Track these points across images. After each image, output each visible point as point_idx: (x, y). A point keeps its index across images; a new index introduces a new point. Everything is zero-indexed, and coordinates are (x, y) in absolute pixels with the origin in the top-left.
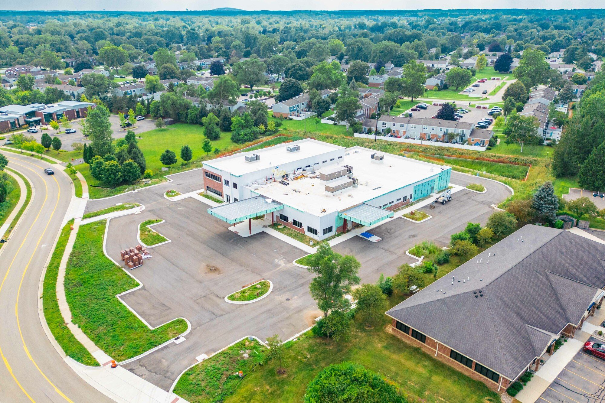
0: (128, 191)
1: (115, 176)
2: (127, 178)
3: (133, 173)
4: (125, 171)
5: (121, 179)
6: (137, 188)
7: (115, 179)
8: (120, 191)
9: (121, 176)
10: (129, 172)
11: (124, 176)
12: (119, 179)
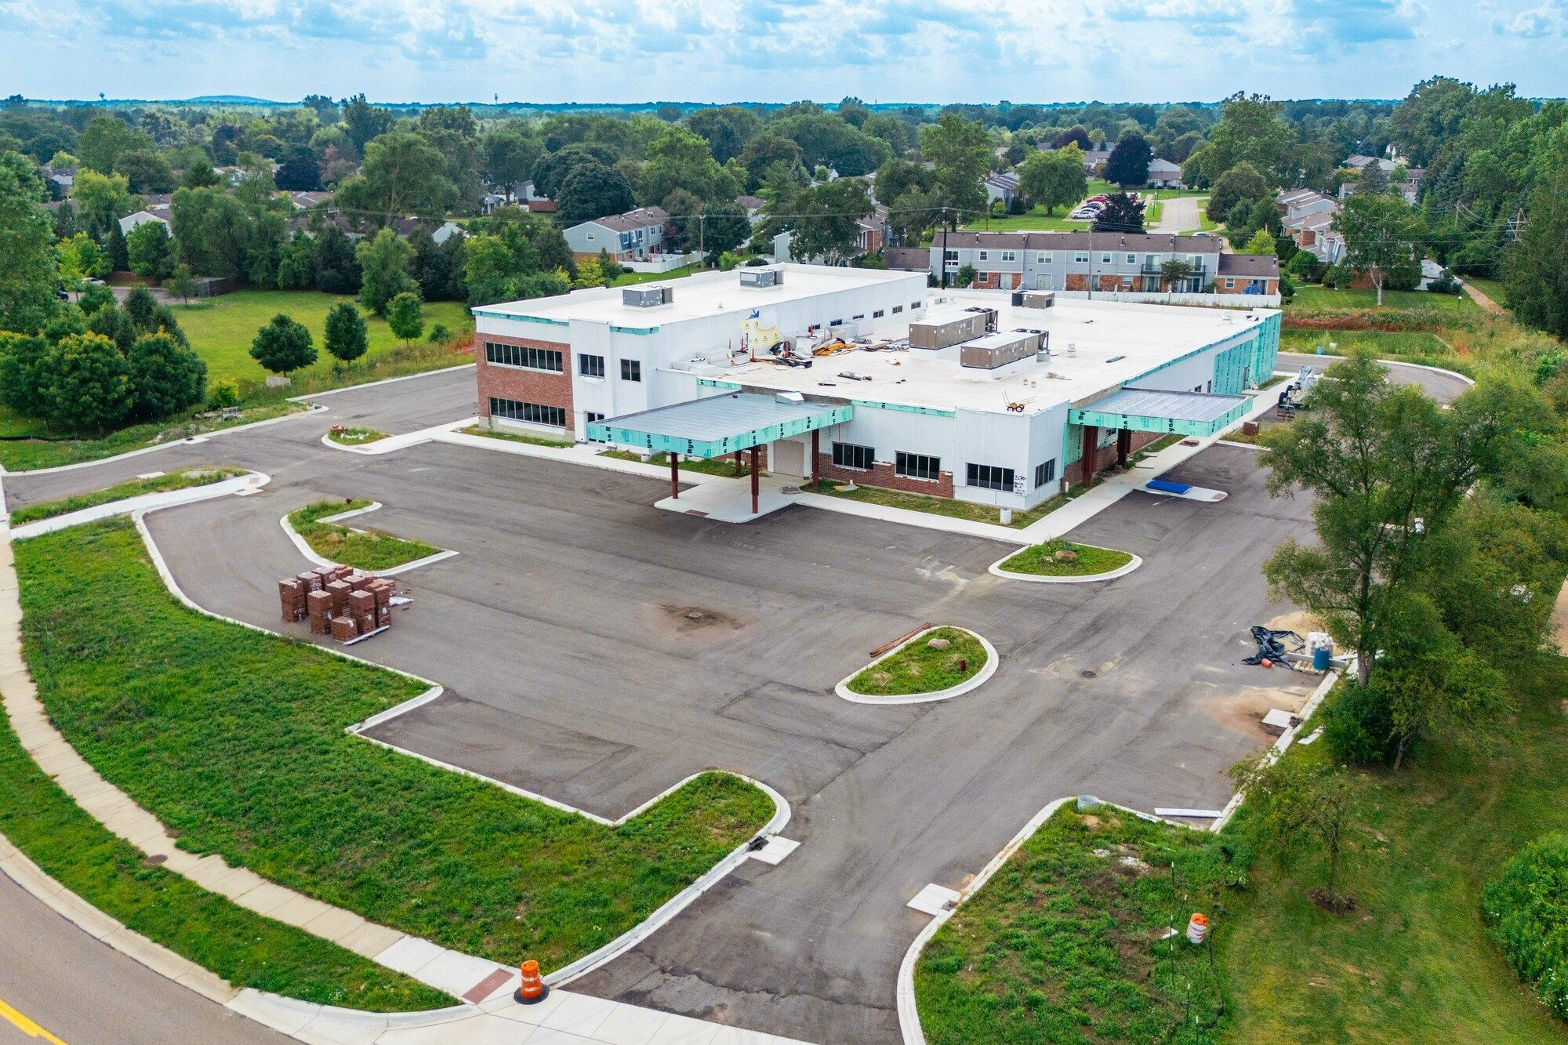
0: (164, 441)
1: (106, 390)
2: (152, 397)
3: (174, 379)
4: (142, 372)
5: (130, 402)
6: (198, 432)
7: (103, 401)
8: (134, 442)
9: (129, 392)
10: (160, 374)
11: (141, 389)
12: (119, 401)
